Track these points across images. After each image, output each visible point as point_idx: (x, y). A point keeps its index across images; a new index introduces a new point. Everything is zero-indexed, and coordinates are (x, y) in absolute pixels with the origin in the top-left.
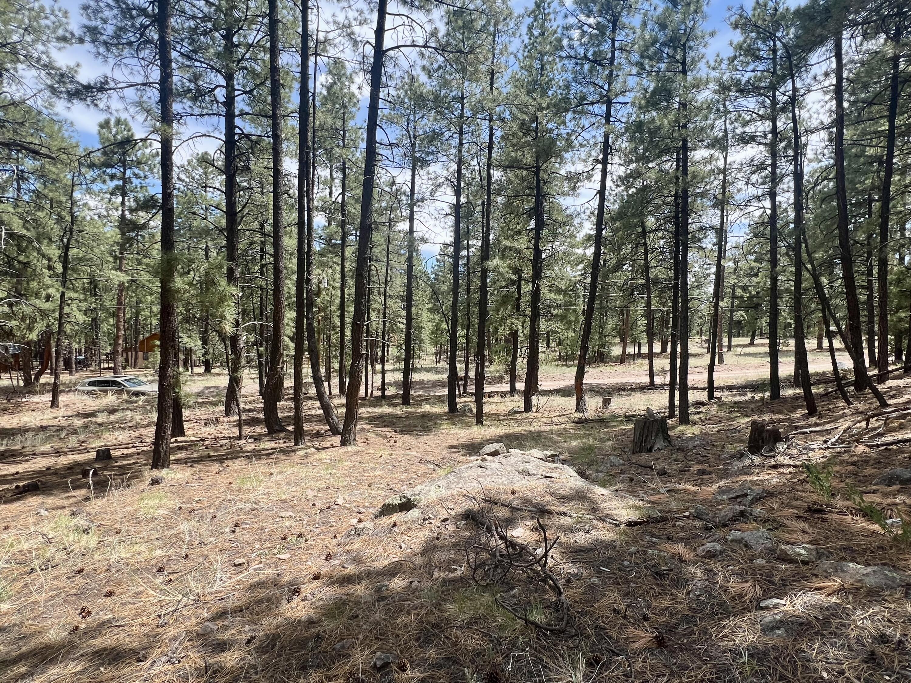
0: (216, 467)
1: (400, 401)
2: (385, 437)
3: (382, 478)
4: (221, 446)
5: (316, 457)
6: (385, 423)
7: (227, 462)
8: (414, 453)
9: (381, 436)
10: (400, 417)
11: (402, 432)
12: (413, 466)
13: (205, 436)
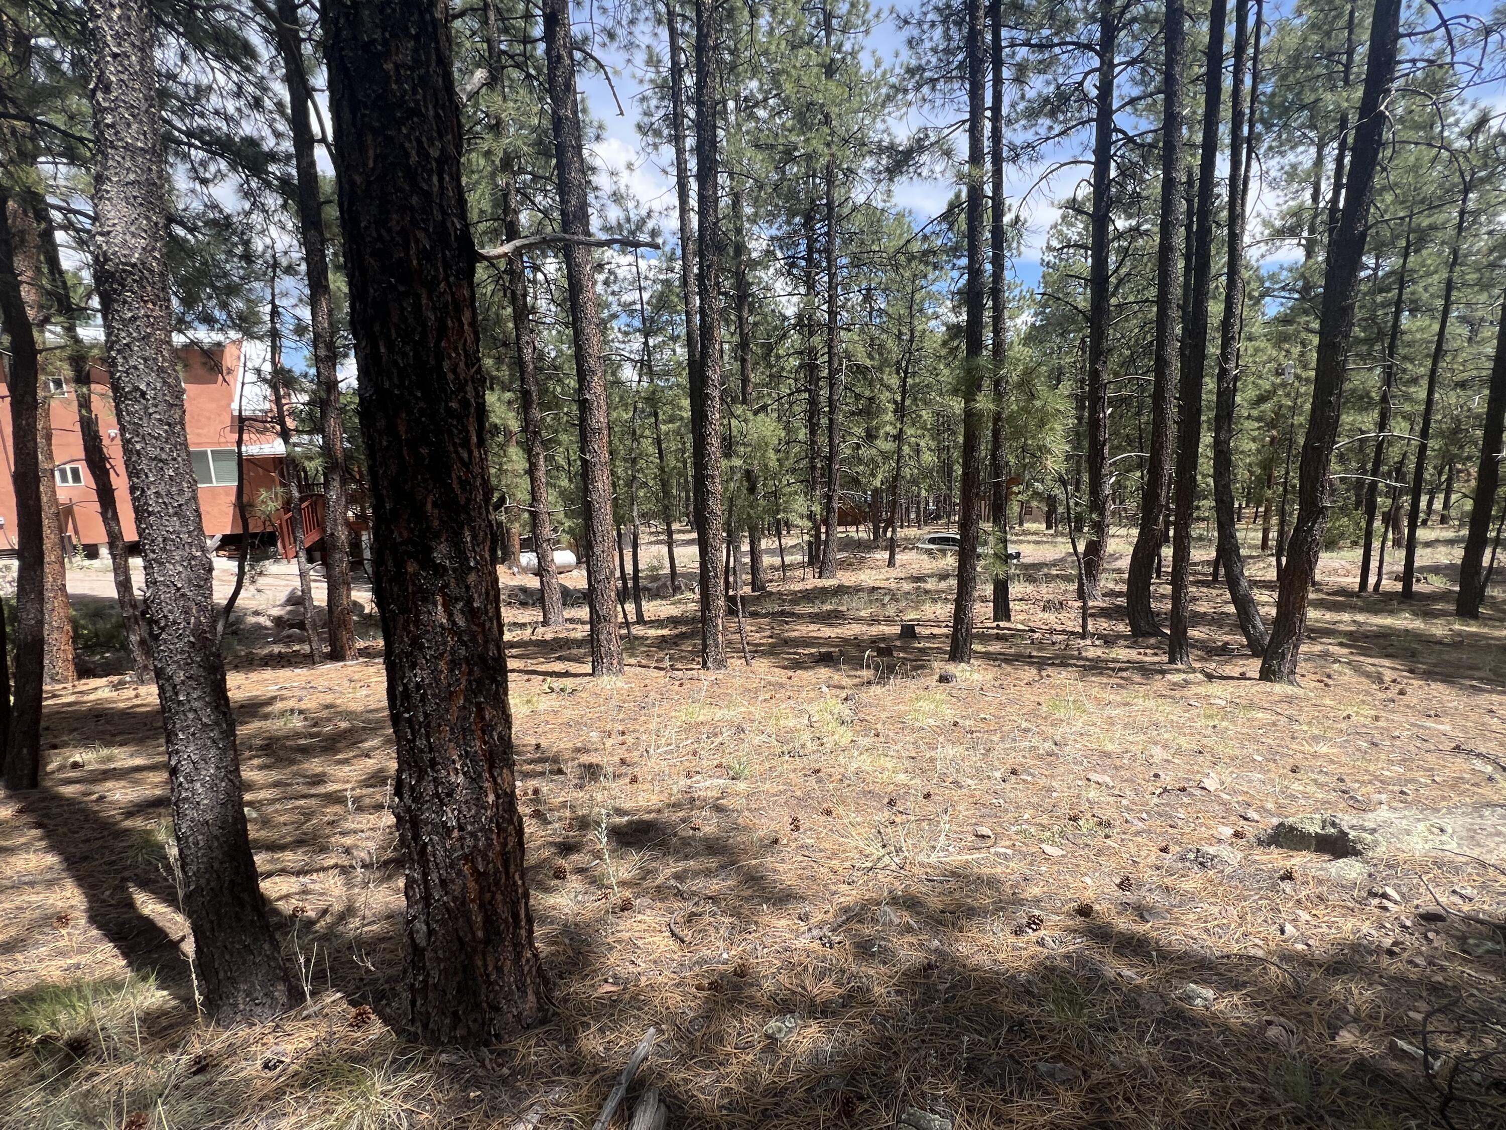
0: (1030, 673)
1: (1452, 607)
2: (1379, 679)
3: (1332, 762)
4: (1054, 643)
5: (1201, 690)
6: (1390, 650)
7: (1050, 670)
8: (1446, 728)
9: (1368, 675)
10: (1440, 643)
11: (1429, 675)
12: (1429, 757)
13: (1039, 624)
